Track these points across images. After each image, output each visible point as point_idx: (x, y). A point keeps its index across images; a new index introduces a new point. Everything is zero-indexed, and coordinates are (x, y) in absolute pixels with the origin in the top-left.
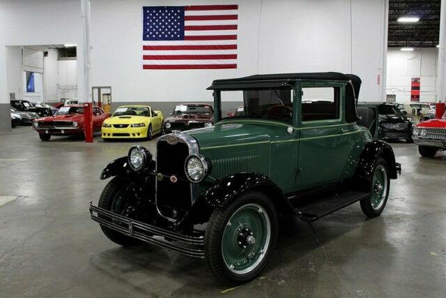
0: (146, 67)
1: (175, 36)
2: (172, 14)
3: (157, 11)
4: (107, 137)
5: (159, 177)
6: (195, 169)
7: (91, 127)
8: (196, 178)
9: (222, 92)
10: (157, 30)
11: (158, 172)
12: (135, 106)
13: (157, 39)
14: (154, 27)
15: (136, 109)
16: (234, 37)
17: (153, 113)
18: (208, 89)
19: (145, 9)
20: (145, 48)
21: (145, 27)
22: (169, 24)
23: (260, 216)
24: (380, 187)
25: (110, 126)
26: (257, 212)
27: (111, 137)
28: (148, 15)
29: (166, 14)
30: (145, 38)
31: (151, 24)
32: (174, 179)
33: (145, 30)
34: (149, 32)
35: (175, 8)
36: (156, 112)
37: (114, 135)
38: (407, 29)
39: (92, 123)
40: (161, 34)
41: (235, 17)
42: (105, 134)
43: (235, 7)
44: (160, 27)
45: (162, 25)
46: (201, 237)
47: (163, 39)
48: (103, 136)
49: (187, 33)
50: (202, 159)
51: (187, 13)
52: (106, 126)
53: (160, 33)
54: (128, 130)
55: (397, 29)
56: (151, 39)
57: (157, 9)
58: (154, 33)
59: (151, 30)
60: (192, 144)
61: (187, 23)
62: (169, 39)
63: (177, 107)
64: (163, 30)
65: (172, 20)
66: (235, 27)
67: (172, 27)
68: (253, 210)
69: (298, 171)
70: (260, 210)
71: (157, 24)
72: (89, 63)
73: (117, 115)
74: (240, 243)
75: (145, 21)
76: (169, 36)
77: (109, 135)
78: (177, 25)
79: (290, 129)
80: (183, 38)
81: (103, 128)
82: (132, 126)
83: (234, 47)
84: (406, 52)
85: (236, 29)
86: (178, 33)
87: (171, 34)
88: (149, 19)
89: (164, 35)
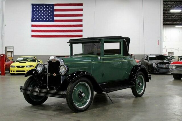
0: (33, 36)
1: (49, 20)
2: (48, 8)
4: (13, 72)
5: (49, 74)
6: (63, 70)
7: (4, 67)
8: (63, 73)
9: (73, 44)
10: (39, 16)
11: (48, 73)
12: (28, 57)
13: (39, 21)
14: (37, 15)
15: (28, 58)
16: (81, 21)
17: (37, 60)
18: (67, 43)
19: (33, 5)
20: (33, 26)
21: (33, 15)
22: (46, 13)
23: (87, 87)
24: (141, 84)
25: (15, 67)
26: (86, 86)
27: (15, 72)
28: (34, 8)
29: (44, 8)
30: (33, 21)
31: (36, 13)
32: (55, 75)
33: (32, 16)
34: (35, 17)
35: (49, 5)
36: (39, 60)
37: (17, 71)
38: (177, 16)
39: (4, 65)
41: (81, 10)
42: (11, 71)
43: (81, 5)
44: (41, 15)
45: (42, 14)
46: (65, 91)
47: (43, 21)
48: (10, 72)
49: (56, 18)
50: (65, 66)
51: (56, 8)
52: (12, 67)
53: (41, 18)
54: (24, 69)
55: (171, 15)
56: (36, 21)
57: (39, 5)
58: (38, 18)
59: (36, 16)
60: (61, 62)
61: (56, 13)
62: (46, 21)
63: (50, 57)
64: (43, 16)
65: (48, 11)
66: (81, 15)
67: (48, 15)
68: (84, 85)
69: (103, 74)
70: (87, 85)
71: (39, 13)
72: (4, 33)
73: (18, 61)
74: (79, 96)
75: (33, 11)
77: (14, 71)
78: (50, 14)
79: (99, 58)
80: (53, 21)
81: (10, 68)
82: (26, 67)
83: (81, 26)
84: (179, 28)
85: (82, 16)
86: (51, 18)
87: (47, 19)
88: (35, 10)
89: (43, 19)
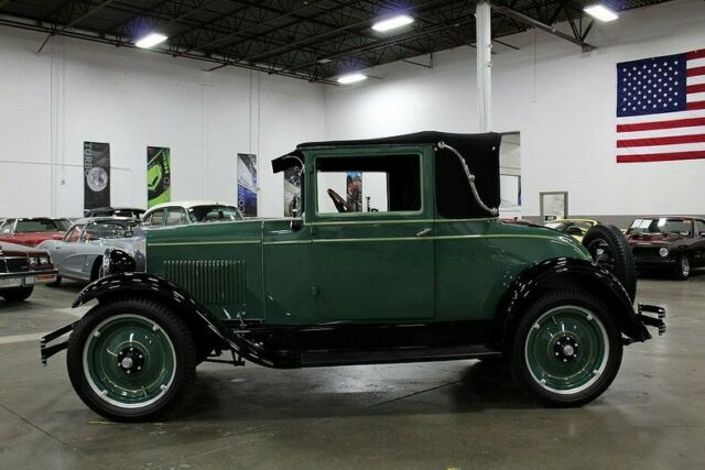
0: (621, 159)
1: (671, 105)
2: (665, 69)
3: (640, 68)
10: (640, 98)
12: (572, 221)
13: (640, 112)
14: (634, 93)
19: (620, 66)
20: (621, 129)
21: (620, 95)
22: (661, 85)
28: (625, 75)
29: (655, 70)
30: (620, 114)
31: (630, 89)
33: (619, 100)
34: (627, 102)
35: (670, 59)
40: (646, 104)
44: (645, 92)
47: (650, 111)
49: (691, 98)
51: (691, 64)
53: (645, 102)
56: (630, 113)
57: (640, 63)
58: (636, 105)
59: (630, 99)
61: (691, 81)
62: (659, 110)
63: (636, 221)
65: (666, 80)
67: (665, 90)
71: (640, 88)
75: (620, 85)
76: (660, 105)
78: (673, 86)
80: (684, 106)
86: (675, 99)
87: (662, 103)
88: (627, 82)
89: (652, 105)
